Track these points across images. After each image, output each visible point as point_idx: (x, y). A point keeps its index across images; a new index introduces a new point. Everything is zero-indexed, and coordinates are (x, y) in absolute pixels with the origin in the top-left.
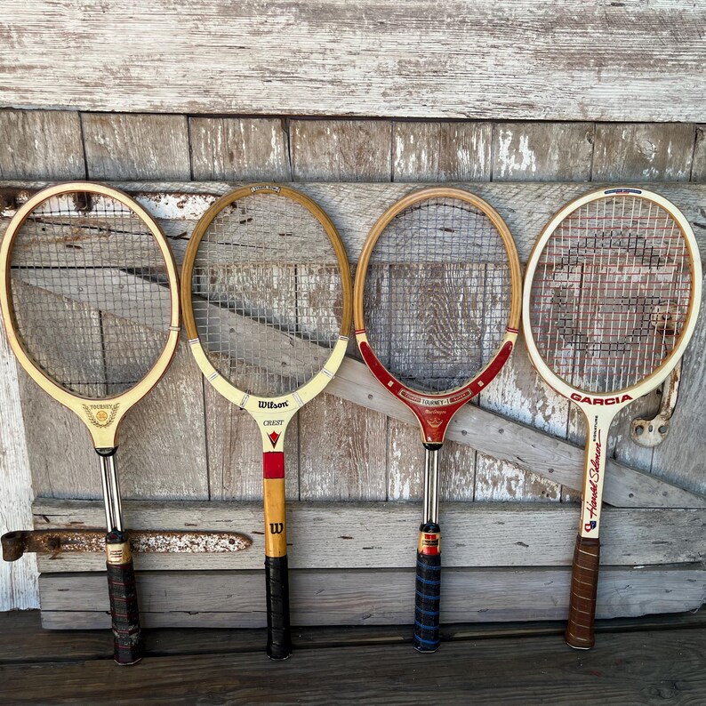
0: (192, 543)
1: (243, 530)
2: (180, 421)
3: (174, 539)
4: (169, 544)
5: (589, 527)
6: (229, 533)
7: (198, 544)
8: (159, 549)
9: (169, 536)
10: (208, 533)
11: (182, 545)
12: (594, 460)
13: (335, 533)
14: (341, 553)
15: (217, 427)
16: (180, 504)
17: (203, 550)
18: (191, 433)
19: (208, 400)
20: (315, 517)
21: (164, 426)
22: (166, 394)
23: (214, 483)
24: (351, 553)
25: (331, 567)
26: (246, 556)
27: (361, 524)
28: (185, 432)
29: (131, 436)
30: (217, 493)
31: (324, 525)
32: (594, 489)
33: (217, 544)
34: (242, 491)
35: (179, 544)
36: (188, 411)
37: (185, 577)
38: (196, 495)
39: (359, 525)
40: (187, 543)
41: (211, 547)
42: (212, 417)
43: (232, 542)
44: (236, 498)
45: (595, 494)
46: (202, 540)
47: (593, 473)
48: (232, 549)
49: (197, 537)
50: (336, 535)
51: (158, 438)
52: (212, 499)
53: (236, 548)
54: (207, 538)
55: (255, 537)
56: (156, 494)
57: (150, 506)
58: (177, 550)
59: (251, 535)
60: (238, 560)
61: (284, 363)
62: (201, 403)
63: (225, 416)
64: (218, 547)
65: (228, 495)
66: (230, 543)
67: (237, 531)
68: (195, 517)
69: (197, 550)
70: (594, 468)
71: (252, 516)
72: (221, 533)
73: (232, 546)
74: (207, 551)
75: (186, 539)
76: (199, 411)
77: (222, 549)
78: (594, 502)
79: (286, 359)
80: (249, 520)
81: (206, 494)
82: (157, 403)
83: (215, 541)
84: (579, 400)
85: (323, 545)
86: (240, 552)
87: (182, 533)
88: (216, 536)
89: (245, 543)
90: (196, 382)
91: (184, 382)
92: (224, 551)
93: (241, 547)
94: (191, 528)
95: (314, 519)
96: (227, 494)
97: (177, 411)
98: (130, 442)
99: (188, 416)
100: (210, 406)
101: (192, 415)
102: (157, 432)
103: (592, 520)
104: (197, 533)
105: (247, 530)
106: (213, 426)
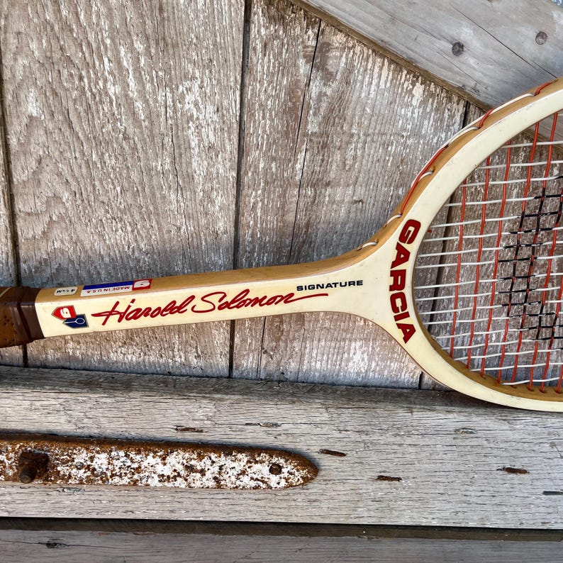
0: (190, 469)
1: (301, 446)
2: (179, 189)
3: (151, 460)
4: (138, 470)
5: (66, 314)
6: (271, 451)
7: (202, 472)
8: (117, 479)
9: (139, 452)
10: (227, 449)
11: (167, 471)
12: (251, 296)
13: (494, 460)
14: (497, 500)
15: (265, 211)
16: (165, 383)
17: (212, 483)
18: (203, 221)
19: (251, 140)
20: (460, 425)
21: (141, 200)
22: (149, 117)
23: (244, 341)
24: (517, 501)
25: (471, 524)
26: (300, 497)
27: (553, 445)
28: (188, 217)
29: (61, 218)
30: (248, 362)
31: (475, 442)
32: (172, 308)
33: (243, 473)
34: (301, 362)
35: (160, 469)
36: (198, 166)
37: (169, 536)
38: (201, 363)
39: (547, 447)
40: (180, 468)
41: (229, 479)
42: (255, 186)
43: (276, 470)
44: (289, 376)
45: (159, 311)
46: (211, 464)
47: (215, 299)
48: (273, 484)
49: (200, 457)
50: (495, 463)
51: (124, 228)
52: (235, 373)
53: (283, 483)
54: (223, 460)
55: (326, 462)
56: (113, 357)
57: (99, 385)
58: (154, 482)
59: (317, 456)
60: (284, 505)
61: (458, 48)
62: (231, 147)
63: (286, 184)
64: (245, 479)
65: (272, 367)
66: (271, 471)
67: (289, 446)
68: (200, 414)
69: (198, 484)
70: (229, 299)
71: (325, 416)
72: (253, 451)
73: (274, 479)
74: (219, 486)
75: (176, 460)
76: (224, 168)
77: (253, 484)
78: (137, 314)
79: (466, 34)
80: (316, 425)
81: (223, 363)
82: (126, 138)
83: (239, 466)
84: (403, 238)
85: (464, 484)
86: (289, 491)
87: (168, 446)
88: (244, 458)
89: (304, 473)
90: (224, 89)
91: (196, 89)
92: (256, 488)
93: (294, 480)
94: (189, 436)
95: (457, 431)
96: (268, 365)
97: (173, 162)
98: (56, 232)
99: (199, 179)
100: (253, 156)
101: (208, 177)
102: (123, 212)
103: (90, 319)
104: (202, 448)
105: (310, 446)
106: (254, 208)
